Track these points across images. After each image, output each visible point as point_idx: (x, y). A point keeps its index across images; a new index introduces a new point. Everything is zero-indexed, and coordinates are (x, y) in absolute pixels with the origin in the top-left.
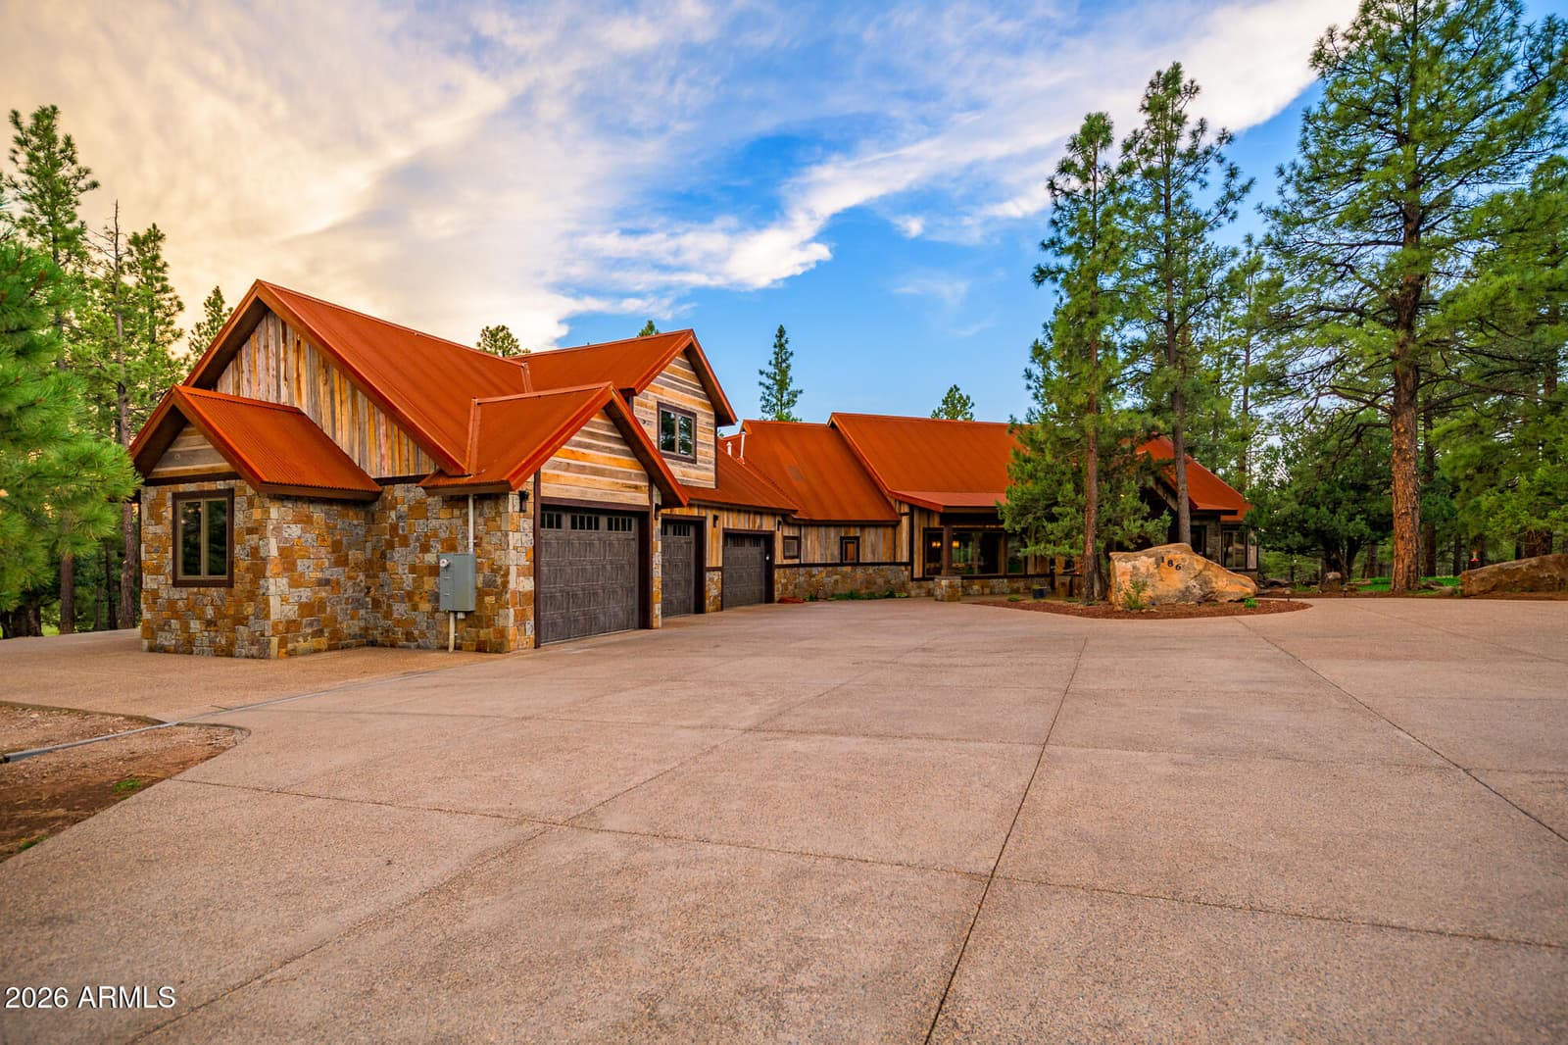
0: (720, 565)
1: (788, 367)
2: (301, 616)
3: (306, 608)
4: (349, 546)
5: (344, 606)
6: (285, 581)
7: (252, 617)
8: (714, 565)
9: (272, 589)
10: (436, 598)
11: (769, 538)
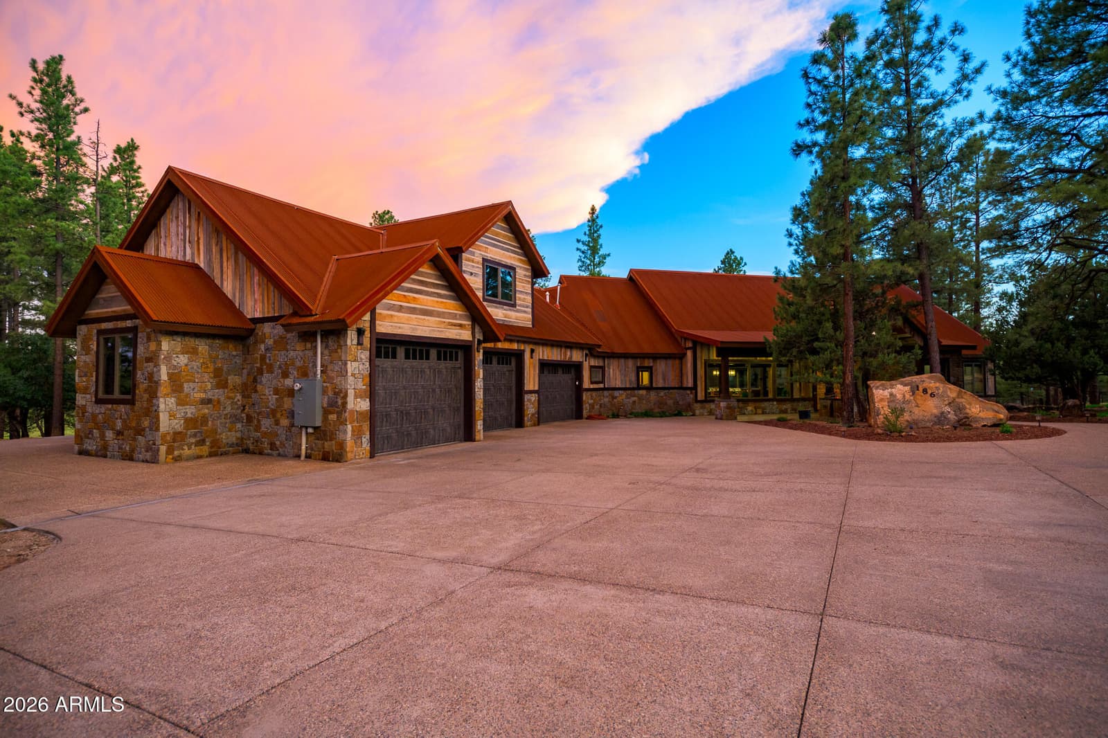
0: (536, 388)
1: (599, 236)
2: (187, 428)
3: (190, 422)
4: (229, 373)
5: (223, 420)
6: (173, 400)
7: (147, 429)
8: (531, 388)
9: (162, 406)
10: (292, 414)
11: (578, 367)
